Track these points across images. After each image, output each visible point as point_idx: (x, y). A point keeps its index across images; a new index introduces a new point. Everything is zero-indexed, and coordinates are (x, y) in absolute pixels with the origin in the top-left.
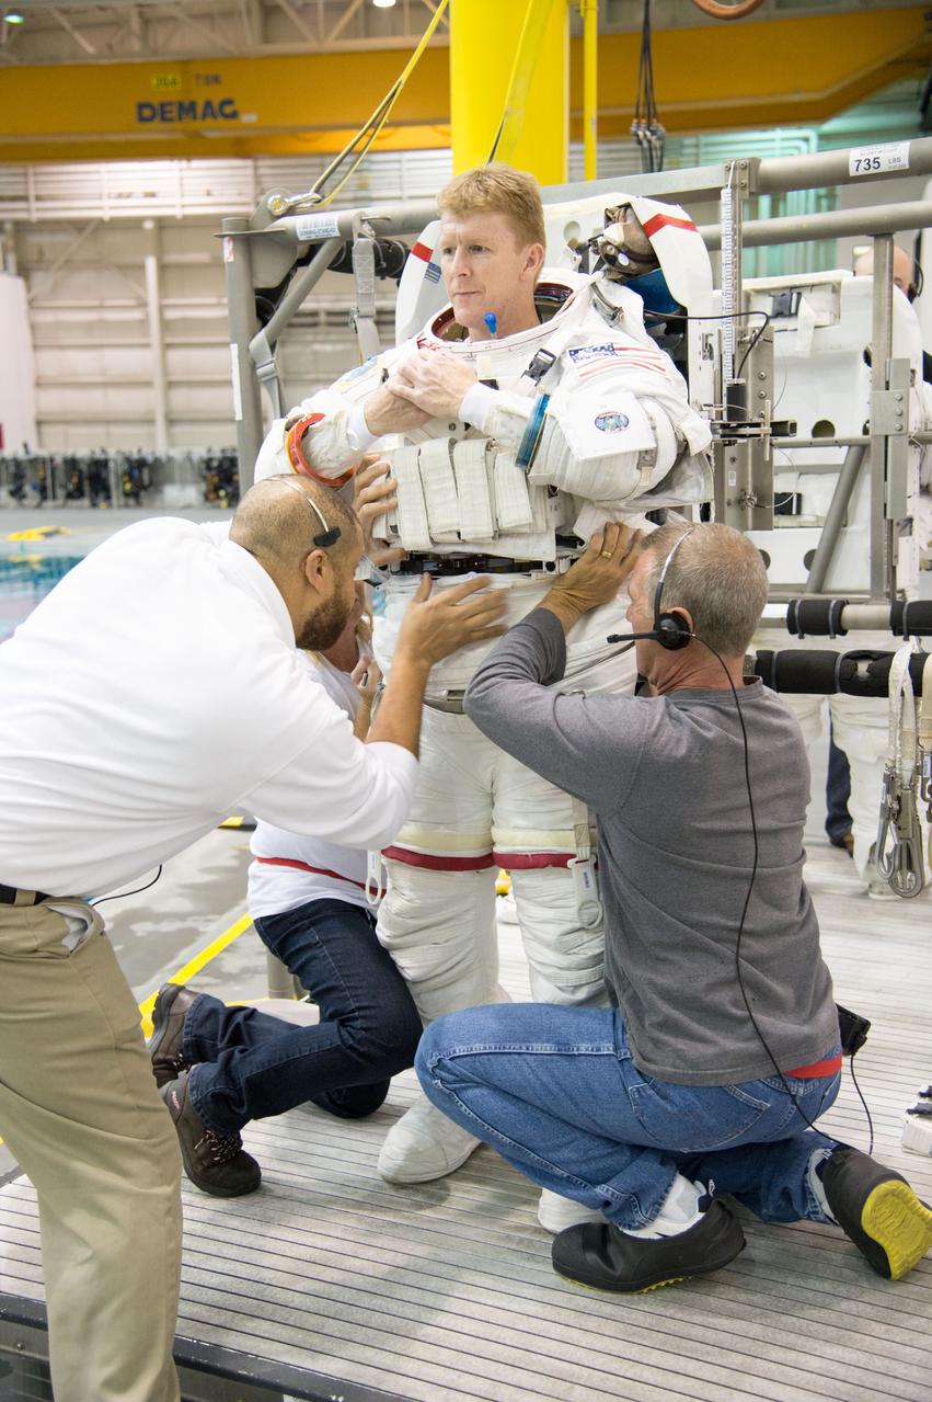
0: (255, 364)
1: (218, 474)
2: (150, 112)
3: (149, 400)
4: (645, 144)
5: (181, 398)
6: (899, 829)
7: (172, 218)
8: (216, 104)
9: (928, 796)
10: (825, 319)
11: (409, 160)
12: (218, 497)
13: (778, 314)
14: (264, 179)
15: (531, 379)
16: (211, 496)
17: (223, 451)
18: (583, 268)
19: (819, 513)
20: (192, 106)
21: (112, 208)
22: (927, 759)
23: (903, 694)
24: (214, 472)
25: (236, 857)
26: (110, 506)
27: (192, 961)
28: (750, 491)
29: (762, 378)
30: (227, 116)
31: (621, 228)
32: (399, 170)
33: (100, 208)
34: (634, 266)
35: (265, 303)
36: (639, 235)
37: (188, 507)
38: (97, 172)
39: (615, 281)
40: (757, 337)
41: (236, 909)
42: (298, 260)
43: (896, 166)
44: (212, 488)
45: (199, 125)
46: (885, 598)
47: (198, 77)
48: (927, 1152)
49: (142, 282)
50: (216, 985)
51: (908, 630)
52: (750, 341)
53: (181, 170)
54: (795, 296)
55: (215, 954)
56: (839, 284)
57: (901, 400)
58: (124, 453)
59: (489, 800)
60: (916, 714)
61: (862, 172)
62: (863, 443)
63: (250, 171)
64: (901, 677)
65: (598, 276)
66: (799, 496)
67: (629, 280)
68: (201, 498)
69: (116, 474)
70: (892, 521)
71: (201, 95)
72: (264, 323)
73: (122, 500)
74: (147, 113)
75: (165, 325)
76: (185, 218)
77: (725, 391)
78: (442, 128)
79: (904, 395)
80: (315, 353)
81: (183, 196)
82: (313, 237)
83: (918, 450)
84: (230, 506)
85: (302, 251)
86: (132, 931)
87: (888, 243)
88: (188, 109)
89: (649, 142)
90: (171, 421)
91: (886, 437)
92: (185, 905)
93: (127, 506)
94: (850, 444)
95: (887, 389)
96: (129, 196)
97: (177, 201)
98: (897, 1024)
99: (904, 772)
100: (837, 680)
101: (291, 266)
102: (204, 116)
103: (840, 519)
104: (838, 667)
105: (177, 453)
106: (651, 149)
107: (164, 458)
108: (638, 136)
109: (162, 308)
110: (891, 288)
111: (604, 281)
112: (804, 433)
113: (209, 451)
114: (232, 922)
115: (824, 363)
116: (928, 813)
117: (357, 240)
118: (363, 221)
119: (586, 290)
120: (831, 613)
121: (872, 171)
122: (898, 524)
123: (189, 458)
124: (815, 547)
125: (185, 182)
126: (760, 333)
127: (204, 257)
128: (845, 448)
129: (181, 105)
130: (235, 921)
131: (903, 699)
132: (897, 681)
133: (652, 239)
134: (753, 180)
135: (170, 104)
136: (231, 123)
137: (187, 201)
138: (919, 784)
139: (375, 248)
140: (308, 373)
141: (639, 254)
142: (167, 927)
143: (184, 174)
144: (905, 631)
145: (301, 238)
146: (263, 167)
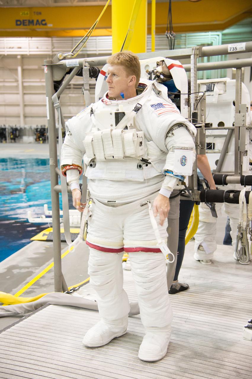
0: (53, 103)
1: (40, 133)
2: (20, 23)
3: (19, 110)
4: (170, 38)
5: (28, 110)
6: (242, 242)
7: (26, 55)
8: (40, 21)
9: (251, 233)
10: (222, 92)
11: (99, 39)
12: (40, 140)
13: (208, 91)
14: (54, 44)
15: (135, 112)
16: (37, 140)
17: (41, 126)
18: (150, 79)
19: (219, 149)
20: (33, 21)
21: (7, 51)
22: (250, 222)
23: (243, 203)
24: (38, 132)
25: (44, 249)
26: (6, 142)
27: (31, 281)
28: (199, 143)
29: (202, 110)
30: (43, 25)
31: (161, 68)
32: (96, 42)
33: (4, 51)
34: (165, 79)
35: (57, 85)
36: (167, 70)
37: (30, 143)
38: (3, 40)
39: (160, 83)
40: (201, 98)
41: (45, 265)
42: (67, 72)
43: (242, 50)
44: (38, 137)
45: (35, 27)
46: (239, 174)
47: (34, 12)
48: (250, 339)
49: (17, 74)
50: (38, 288)
51: (246, 184)
52: (199, 100)
53: (29, 40)
54: (213, 85)
55: (38, 279)
56: (226, 82)
57: (244, 116)
58: (11, 126)
59: (122, 232)
60: (247, 209)
61: (232, 51)
62: (233, 128)
63: (50, 41)
64: (243, 198)
65: (155, 82)
66: (214, 144)
67: (163, 82)
68: (34, 140)
69: (8, 132)
70: (241, 152)
71: (35, 18)
72: (56, 91)
73: (10, 141)
74: (19, 23)
75: (24, 87)
76: (30, 55)
77: (191, 114)
78: (109, 30)
79: (245, 115)
80: (70, 97)
81: (29, 48)
82: (71, 66)
83: (249, 131)
84: (43, 143)
85: (67, 70)
86: (13, 272)
87: (240, 70)
88: (31, 22)
89: (171, 38)
90: (25, 117)
91: (239, 127)
92: (29, 264)
93: (11, 142)
94: (229, 129)
95: (240, 113)
96: (13, 48)
97: (27, 50)
98: (242, 301)
99: (243, 226)
100: (224, 199)
101: (64, 74)
102: (36, 24)
103: (226, 151)
104: (224, 195)
105: (27, 127)
106: (171, 40)
107: (23, 128)
108: (167, 36)
109: (23, 82)
110: (241, 84)
111: (156, 83)
112: (215, 125)
113: (37, 126)
114: (43, 269)
115: (221, 105)
116: (251, 238)
117: (84, 68)
118: (86, 62)
119: (151, 85)
120: (223, 178)
121: (235, 51)
122: (243, 153)
123: (31, 128)
124: (218, 159)
125: (30, 44)
126: (202, 97)
127: (36, 67)
128: (228, 130)
129: (29, 21)
130: (44, 269)
131: (243, 204)
132: (241, 199)
133: (170, 71)
134: (200, 53)
135: (26, 20)
136: (45, 27)
137: (31, 50)
138: (248, 230)
139: (89, 69)
140: (67, 103)
141: (166, 75)
142: (23, 271)
143: (30, 42)
144: (245, 184)
145: (68, 66)
146: (54, 40)
